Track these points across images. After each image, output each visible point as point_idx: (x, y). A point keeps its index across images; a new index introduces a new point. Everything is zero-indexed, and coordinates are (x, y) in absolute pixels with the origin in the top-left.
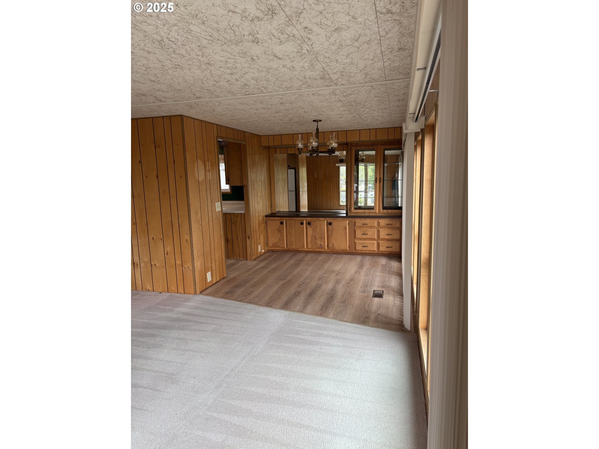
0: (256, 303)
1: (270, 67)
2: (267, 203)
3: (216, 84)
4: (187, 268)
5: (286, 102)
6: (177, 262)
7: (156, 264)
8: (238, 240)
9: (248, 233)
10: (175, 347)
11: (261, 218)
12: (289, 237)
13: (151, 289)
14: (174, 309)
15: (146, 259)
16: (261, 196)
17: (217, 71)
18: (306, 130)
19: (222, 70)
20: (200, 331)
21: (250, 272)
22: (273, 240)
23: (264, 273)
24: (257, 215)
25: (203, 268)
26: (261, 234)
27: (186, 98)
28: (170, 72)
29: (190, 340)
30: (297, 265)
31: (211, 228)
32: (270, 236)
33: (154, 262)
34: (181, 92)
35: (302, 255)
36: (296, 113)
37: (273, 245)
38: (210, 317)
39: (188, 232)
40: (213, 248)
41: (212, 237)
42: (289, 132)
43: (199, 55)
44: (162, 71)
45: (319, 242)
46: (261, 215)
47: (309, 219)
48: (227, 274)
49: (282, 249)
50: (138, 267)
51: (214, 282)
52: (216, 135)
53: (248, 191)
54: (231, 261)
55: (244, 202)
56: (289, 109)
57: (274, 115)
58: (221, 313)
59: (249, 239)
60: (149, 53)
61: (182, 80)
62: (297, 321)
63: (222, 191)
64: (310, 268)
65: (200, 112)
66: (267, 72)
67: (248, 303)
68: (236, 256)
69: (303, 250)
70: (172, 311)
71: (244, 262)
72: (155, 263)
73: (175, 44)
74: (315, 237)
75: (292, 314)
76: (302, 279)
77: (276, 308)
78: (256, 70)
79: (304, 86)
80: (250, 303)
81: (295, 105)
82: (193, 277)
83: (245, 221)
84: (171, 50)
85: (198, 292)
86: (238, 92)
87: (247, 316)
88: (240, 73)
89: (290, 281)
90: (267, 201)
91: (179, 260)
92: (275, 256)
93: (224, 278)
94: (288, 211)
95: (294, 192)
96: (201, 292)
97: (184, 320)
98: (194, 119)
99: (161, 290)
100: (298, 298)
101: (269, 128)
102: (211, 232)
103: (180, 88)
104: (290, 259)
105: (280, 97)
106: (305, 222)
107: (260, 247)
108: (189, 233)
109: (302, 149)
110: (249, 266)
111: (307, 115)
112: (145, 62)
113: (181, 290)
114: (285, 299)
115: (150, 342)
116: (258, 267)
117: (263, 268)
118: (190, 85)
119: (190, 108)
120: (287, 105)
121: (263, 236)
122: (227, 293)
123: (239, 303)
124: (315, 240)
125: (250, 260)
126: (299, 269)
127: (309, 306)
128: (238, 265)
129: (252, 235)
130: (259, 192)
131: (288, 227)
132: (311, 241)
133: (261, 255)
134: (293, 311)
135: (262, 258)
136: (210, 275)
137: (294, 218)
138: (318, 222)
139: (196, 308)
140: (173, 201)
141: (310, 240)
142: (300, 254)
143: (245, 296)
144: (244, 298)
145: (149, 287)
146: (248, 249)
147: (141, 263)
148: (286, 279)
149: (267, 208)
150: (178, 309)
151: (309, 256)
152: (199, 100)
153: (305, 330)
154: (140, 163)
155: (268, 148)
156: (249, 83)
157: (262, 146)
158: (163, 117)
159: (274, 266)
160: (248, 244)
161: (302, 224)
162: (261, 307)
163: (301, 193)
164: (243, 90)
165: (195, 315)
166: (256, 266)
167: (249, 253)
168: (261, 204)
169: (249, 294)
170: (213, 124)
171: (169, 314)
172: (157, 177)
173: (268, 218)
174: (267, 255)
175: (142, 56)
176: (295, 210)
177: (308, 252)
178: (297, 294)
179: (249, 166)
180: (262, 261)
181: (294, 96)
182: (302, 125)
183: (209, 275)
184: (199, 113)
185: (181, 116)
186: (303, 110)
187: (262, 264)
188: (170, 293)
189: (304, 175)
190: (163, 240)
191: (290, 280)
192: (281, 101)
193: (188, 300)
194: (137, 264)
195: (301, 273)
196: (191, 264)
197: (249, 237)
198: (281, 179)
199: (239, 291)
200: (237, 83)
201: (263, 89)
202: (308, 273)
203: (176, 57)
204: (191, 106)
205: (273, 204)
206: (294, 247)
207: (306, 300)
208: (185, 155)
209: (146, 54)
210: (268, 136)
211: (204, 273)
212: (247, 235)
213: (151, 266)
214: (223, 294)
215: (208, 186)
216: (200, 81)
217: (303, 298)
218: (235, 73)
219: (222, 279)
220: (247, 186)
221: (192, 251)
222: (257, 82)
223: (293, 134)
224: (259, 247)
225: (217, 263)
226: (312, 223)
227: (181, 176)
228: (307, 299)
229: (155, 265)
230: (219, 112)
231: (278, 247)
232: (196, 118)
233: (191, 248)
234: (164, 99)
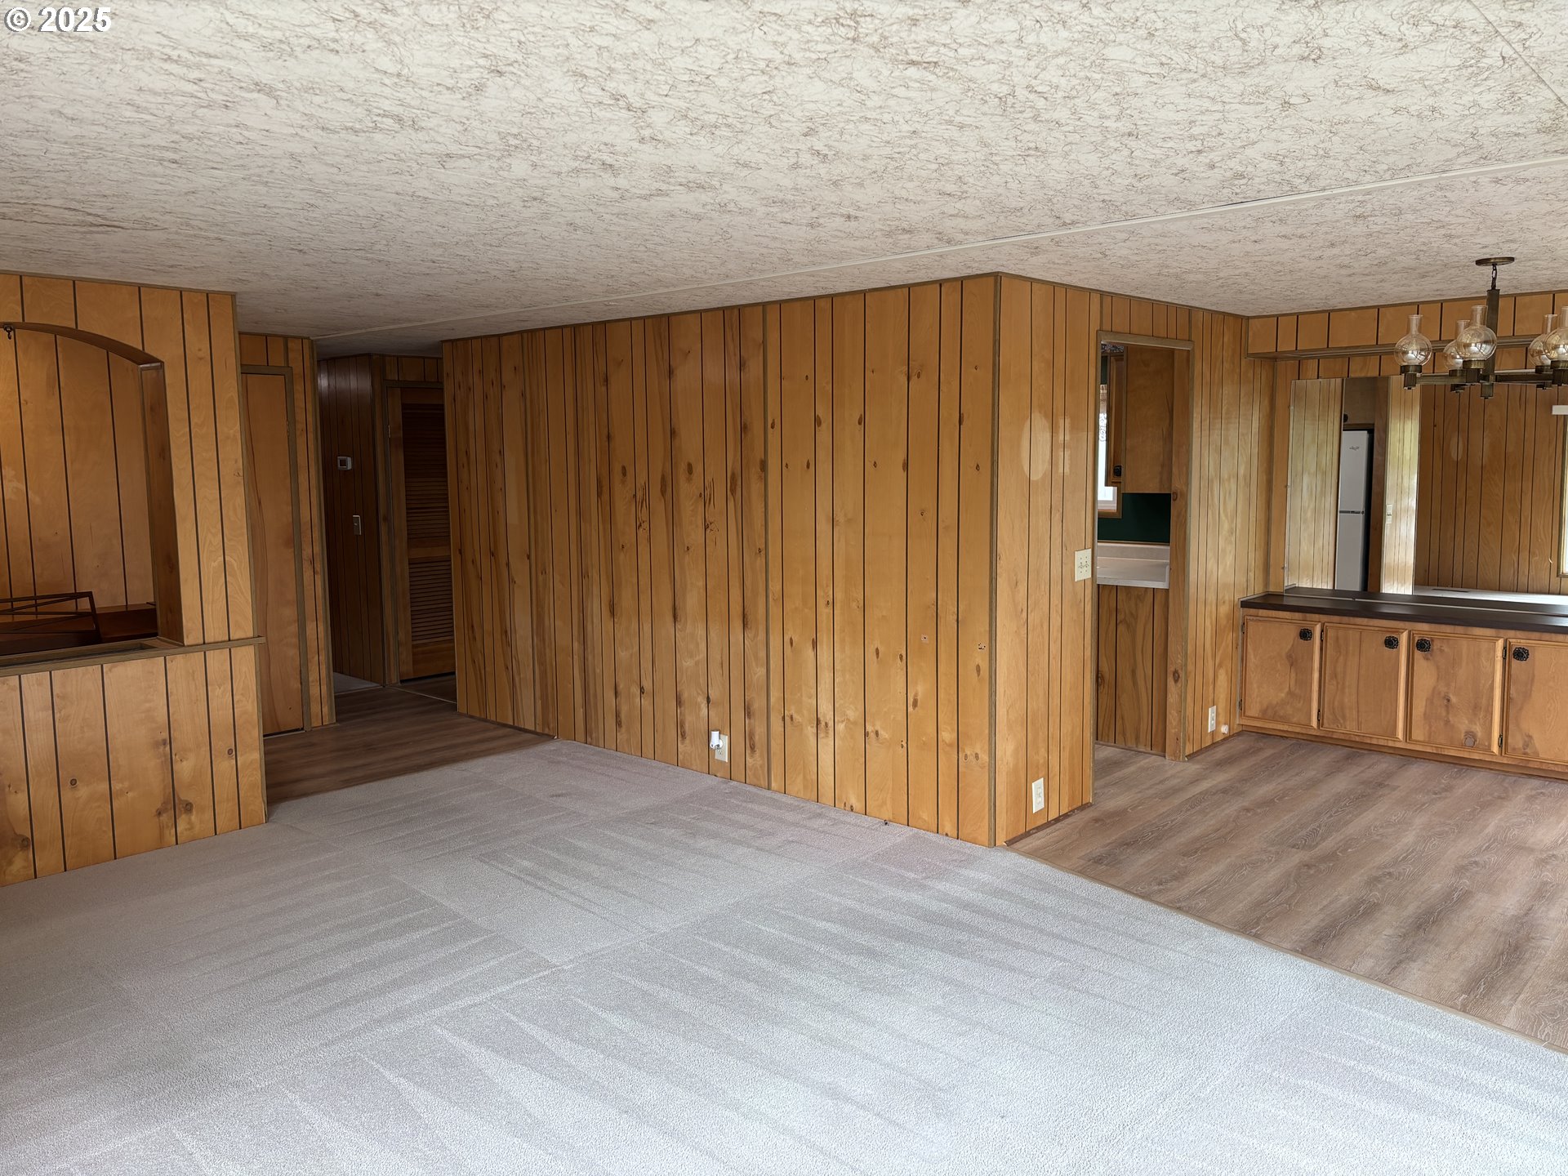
0: (1201, 915)
1: (1344, 118)
2: (1252, 555)
3: (1137, 184)
4: (971, 758)
5: (1377, 213)
6: (943, 733)
7: (881, 732)
8: (1135, 683)
9: (1175, 662)
10: (938, 1003)
11: (1224, 610)
12: (1330, 687)
13: (858, 805)
14: (929, 883)
15: (853, 713)
16: (1232, 532)
17: (1150, 149)
18: (1439, 293)
19: (1170, 144)
20: (1012, 969)
21: (1177, 801)
22: (1265, 693)
23: (1227, 812)
24: (1211, 597)
25: (1022, 764)
26: (1220, 666)
27: (1029, 228)
28: (1005, 168)
29: (983, 992)
30: (1362, 798)
31: (1055, 633)
32: (1253, 677)
33: (874, 726)
34: (1019, 214)
35: (1384, 764)
36: (1410, 242)
37: (1264, 711)
38: (1041, 931)
39: (985, 643)
40: (1055, 702)
41: (1055, 665)
42: (1364, 302)
43: (1107, 118)
44: (983, 168)
45: (1462, 724)
46: (1227, 598)
47: (1424, 627)
48: (1095, 794)
49: (1298, 730)
50: (827, 733)
51: (1053, 815)
52: (1095, 326)
53: (1186, 511)
54: (1108, 752)
55: (1169, 548)
56: (1385, 231)
57: (1317, 254)
58: (1077, 926)
59: (1176, 681)
60: (962, 127)
61: (1033, 183)
62: (1364, 1011)
63: (1100, 507)
64: (1420, 820)
65: (1057, 261)
66: (1328, 133)
67: (1171, 908)
68: (1124, 734)
69: (1391, 744)
70: (923, 887)
71: (1154, 760)
72: (878, 727)
73: (1046, 99)
74: (1449, 701)
75: (1347, 980)
76: (1384, 857)
77: (1277, 947)
78: (1288, 131)
79: (1463, 160)
80: (1179, 909)
81: (1410, 217)
82: (990, 790)
83: (1167, 619)
84: (1028, 114)
85: (1001, 839)
86: (1207, 199)
87: (1171, 954)
88: (1230, 145)
89: (1331, 857)
90: (1252, 547)
91: (949, 729)
92: (1269, 752)
93: (1084, 807)
94: (1330, 587)
95: (1361, 518)
96: (1010, 843)
97: (960, 925)
98: (1032, 280)
99: (887, 815)
100: (1370, 927)
101: (1288, 293)
102: (1055, 648)
103: (1022, 205)
104: (1332, 771)
105: (1360, 198)
106: (1404, 639)
107: (1214, 715)
108: (987, 647)
109: (1419, 368)
110: (1173, 776)
111: (1456, 244)
112: (944, 150)
113: (948, 826)
114: (1314, 922)
115: (865, 972)
116: (1205, 785)
117: (1225, 791)
118: (1052, 193)
119: (1032, 253)
120: (1380, 220)
121: (1227, 673)
122: (1098, 861)
123: (1138, 901)
124: (1444, 714)
125: (1176, 757)
126: (1369, 817)
127: (1413, 965)
128: (1132, 768)
129: (1190, 667)
130: (1226, 516)
131: (1330, 651)
132: (1425, 714)
133: (1214, 745)
134: (1348, 971)
135: (1220, 753)
136: (1042, 791)
137: (1359, 620)
138: (1464, 643)
139: (998, 893)
140: (948, 543)
141: (1422, 710)
142: (1375, 757)
143: (1160, 884)
144: (1156, 888)
145: (855, 801)
146: (1169, 717)
147: (839, 722)
148: (1316, 846)
149: (1251, 575)
150: (942, 886)
151: (1416, 771)
152: (1069, 231)
153: (1396, 1051)
154: (860, 423)
155: (1272, 360)
156: (1253, 170)
157: (1249, 355)
158: (941, 283)
159: (1265, 790)
160: (1172, 699)
161: (1391, 643)
162: (1219, 932)
163: (1388, 521)
164: (1225, 191)
165: (994, 916)
166: (1195, 781)
167: (1172, 730)
168: (1229, 560)
169: (1176, 878)
170: (1091, 290)
171: (915, 897)
172: (906, 466)
173: (1252, 611)
174: (1239, 745)
175: (941, 138)
176: (1356, 586)
177: (1409, 756)
178: (1362, 912)
179: (1196, 425)
180: (1221, 764)
181: (1415, 193)
182: (1424, 277)
183: (1038, 787)
184: (1054, 263)
185: (996, 277)
186: (1443, 231)
187: (1221, 778)
188: (916, 830)
189: (1407, 452)
190: (905, 658)
191: (1334, 854)
192: (1359, 211)
193: (968, 861)
194: (826, 724)
195: (1382, 835)
196: (986, 747)
197: (1175, 672)
198: (1313, 469)
199: (1140, 862)
200: (1210, 173)
201: (1300, 181)
202: (1409, 838)
203: (1037, 129)
204: (1037, 248)
205: (1272, 562)
206: (1349, 727)
207: (1400, 940)
208: (997, 401)
209: (954, 133)
210: (1277, 317)
211: (1024, 781)
212: (1171, 669)
213: (866, 734)
214: (1082, 862)
215: (1057, 496)
216: (1086, 182)
217: (1389, 931)
218: (1211, 149)
219: (1077, 809)
220: (1185, 496)
221: (993, 705)
222: (1282, 163)
223: (1378, 308)
224: (1211, 713)
225: (1066, 755)
226: (1436, 646)
227: (978, 465)
228: (1404, 936)
229: (877, 733)
230: (1120, 257)
231: (1284, 720)
232: (1040, 278)
233: (990, 696)
234: (961, 237)
